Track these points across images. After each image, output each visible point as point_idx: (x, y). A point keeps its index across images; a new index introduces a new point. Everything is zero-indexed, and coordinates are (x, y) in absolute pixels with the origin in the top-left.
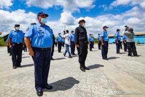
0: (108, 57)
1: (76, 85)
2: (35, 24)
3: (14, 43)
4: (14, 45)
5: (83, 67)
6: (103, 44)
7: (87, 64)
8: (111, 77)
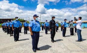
0: (66, 36)
1: (50, 48)
2: (33, 20)
3: (15, 28)
4: (15, 29)
5: (53, 41)
6: (63, 29)
7: (55, 39)
8: (66, 45)
